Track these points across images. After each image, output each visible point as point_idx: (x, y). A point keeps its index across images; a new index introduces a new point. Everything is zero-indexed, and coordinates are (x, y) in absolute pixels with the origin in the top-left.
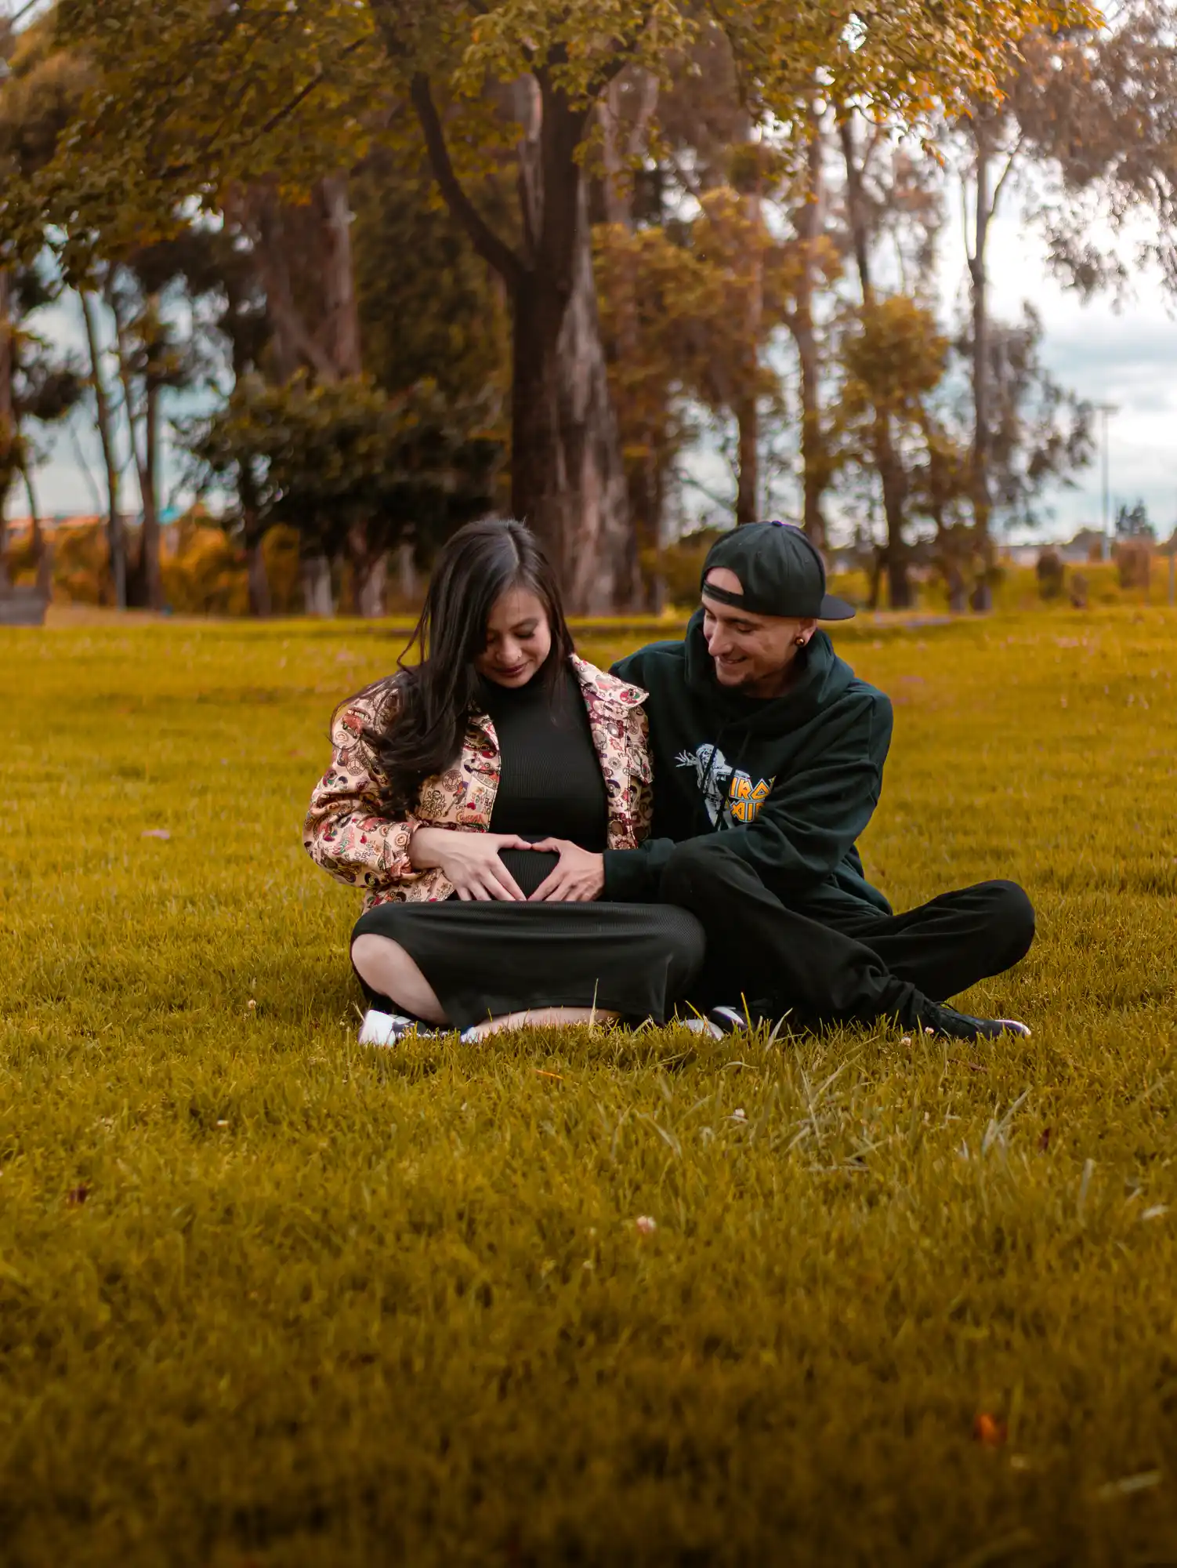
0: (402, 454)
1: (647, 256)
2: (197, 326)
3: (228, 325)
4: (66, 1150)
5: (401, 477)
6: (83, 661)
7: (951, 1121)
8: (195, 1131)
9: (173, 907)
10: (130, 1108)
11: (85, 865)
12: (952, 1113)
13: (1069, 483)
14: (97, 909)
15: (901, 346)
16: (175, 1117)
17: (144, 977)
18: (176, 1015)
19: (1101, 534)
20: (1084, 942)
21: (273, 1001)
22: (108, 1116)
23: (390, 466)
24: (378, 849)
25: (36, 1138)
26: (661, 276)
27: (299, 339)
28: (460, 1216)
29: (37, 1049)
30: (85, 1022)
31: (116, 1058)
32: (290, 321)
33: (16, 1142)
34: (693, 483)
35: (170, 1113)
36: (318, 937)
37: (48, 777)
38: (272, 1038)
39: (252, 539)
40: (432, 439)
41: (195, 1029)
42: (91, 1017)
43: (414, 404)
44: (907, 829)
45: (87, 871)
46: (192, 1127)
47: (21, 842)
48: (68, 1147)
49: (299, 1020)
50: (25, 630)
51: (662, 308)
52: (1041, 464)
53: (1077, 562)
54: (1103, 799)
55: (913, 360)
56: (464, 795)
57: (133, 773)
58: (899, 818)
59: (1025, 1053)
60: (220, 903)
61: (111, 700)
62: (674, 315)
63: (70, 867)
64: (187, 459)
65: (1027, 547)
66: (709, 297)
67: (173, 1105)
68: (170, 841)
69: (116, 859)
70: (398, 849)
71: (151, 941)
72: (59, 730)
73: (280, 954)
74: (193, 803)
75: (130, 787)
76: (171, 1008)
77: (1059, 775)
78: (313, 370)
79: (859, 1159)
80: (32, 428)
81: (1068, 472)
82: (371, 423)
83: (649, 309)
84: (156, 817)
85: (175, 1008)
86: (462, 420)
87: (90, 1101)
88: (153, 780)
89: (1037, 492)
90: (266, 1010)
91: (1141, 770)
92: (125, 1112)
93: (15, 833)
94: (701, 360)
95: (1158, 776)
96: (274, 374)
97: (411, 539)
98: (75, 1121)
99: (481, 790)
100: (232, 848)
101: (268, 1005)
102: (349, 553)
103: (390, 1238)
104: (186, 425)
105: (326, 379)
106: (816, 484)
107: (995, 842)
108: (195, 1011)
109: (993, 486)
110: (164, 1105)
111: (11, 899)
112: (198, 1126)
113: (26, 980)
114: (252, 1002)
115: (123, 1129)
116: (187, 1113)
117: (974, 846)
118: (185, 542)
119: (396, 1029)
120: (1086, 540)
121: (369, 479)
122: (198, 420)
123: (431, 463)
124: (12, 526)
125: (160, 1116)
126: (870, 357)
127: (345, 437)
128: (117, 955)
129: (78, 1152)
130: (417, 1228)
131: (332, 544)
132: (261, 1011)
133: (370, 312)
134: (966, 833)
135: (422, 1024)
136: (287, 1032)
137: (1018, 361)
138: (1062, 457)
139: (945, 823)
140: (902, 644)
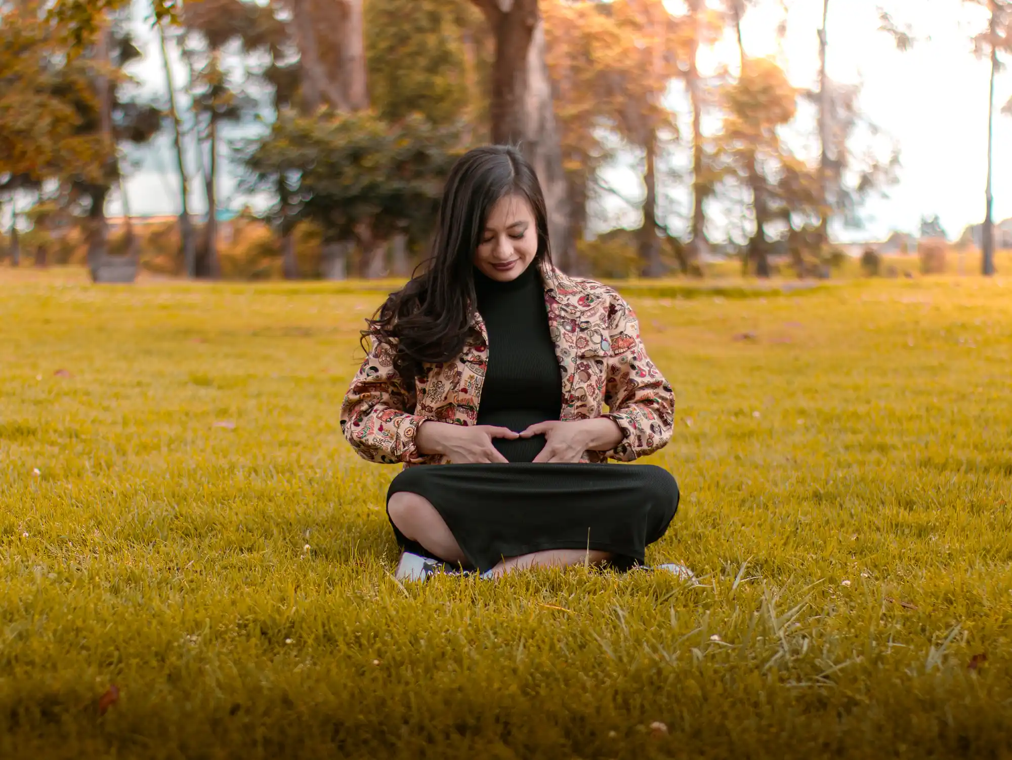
0: (399, 167)
1: (581, 22)
2: (249, 75)
3: (271, 75)
4: (158, 661)
5: (396, 185)
6: (164, 308)
7: (893, 647)
8: (265, 647)
9: (240, 475)
10: (211, 628)
11: (169, 445)
12: (893, 642)
13: (885, 196)
14: (180, 475)
15: (766, 90)
16: (248, 636)
17: (219, 527)
18: (246, 555)
19: (908, 236)
20: (975, 509)
21: (324, 546)
22: (193, 633)
23: (389, 178)
24: (392, 438)
25: (131, 650)
26: (589, 37)
27: (323, 84)
28: (497, 720)
29: (132, 579)
30: (171, 561)
31: (198, 588)
32: (318, 70)
33: (116, 653)
34: (612, 191)
35: (244, 632)
36: (356, 500)
37: (139, 384)
38: (326, 575)
39: (287, 228)
40: (420, 157)
41: (262, 566)
42: (176, 557)
43: (408, 131)
44: (807, 429)
45: (171, 450)
46: (262, 645)
47: (118, 429)
48: (159, 658)
49: (347, 561)
50: (121, 286)
51: (590, 61)
52: (866, 182)
53: (890, 256)
54: (956, 410)
55: (776, 101)
56: (458, 383)
57: (203, 382)
58: (800, 422)
59: (946, 594)
60: (278, 473)
61: (186, 333)
62: (599, 67)
63: (157, 447)
64: (241, 170)
65: (853, 244)
66: (625, 53)
67: (246, 626)
68: (234, 430)
69: (193, 442)
70: (406, 440)
71: (224, 499)
72: (148, 353)
73: (328, 510)
74: (252, 403)
75: (203, 392)
76: (241, 550)
77: (918, 393)
78: (333, 105)
79: (826, 677)
80: (126, 148)
81: (886, 189)
82: (376, 145)
83: (581, 62)
84: (223, 413)
85: (245, 551)
86: (441, 143)
87: (178, 621)
88: (220, 388)
89: (861, 203)
90: (318, 551)
91: (980, 390)
92: (207, 630)
93: (114, 423)
94: (620, 99)
95: (994, 394)
96: (305, 108)
97: (405, 230)
98: (165, 637)
99: (472, 377)
100: (282, 436)
101: (320, 549)
102: (358, 240)
103: (440, 737)
104: (238, 146)
105: (343, 114)
106: (703, 191)
107: (878, 439)
108: (261, 552)
109: (831, 198)
110: (239, 626)
111: (111, 469)
112: (267, 643)
113: (123, 528)
114: (307, 546)
115: (205, 644)
116: (258, 631)
117: (862, 441)
118: (237, 234)
119: (426, 568)
120: (898, 240)
121: (372, 187)
122: (249, 142)
123: (418, 175)
124: (111, 222)
125: (235, 634)
126: (745, 98)
127: (356, 155)
128: (197, 510)
129: (168, 662)
130: (462, 729)
131: (346, 233)
132: (315, 553)
133: (375, 66)
134: (854, 432)
135: (448, 566)
136: (335, 570)
137: (849, 107)
138: (880, 178)
139: (836, 425)
140: (782, 301)
